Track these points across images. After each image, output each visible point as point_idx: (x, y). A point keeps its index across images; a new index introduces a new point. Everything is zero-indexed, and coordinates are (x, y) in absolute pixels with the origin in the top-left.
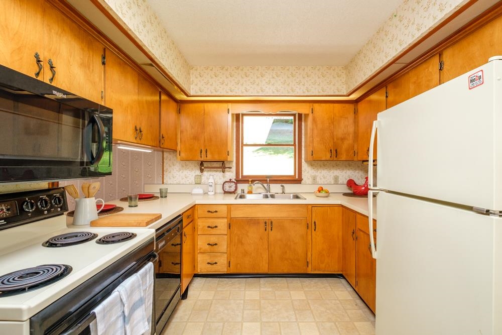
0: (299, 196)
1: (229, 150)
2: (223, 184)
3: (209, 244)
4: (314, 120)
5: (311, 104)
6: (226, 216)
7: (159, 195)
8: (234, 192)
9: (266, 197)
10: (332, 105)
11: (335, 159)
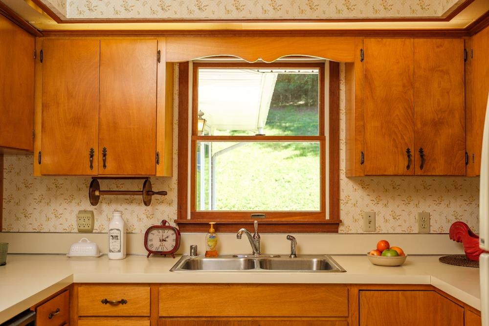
0: (331, 262)
1: (158, 149)
2: (147, 233)
4: (367, 78)
5: (359, 39)
6: (146, 311)
8: (172, 254)
9: (250, 265)
10: (409, 42)
11: (418, 171)
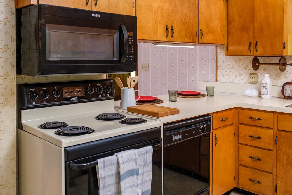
1: (285, 41)
2: (283, 87)
3: (251, 157)
7: (206, 93)
